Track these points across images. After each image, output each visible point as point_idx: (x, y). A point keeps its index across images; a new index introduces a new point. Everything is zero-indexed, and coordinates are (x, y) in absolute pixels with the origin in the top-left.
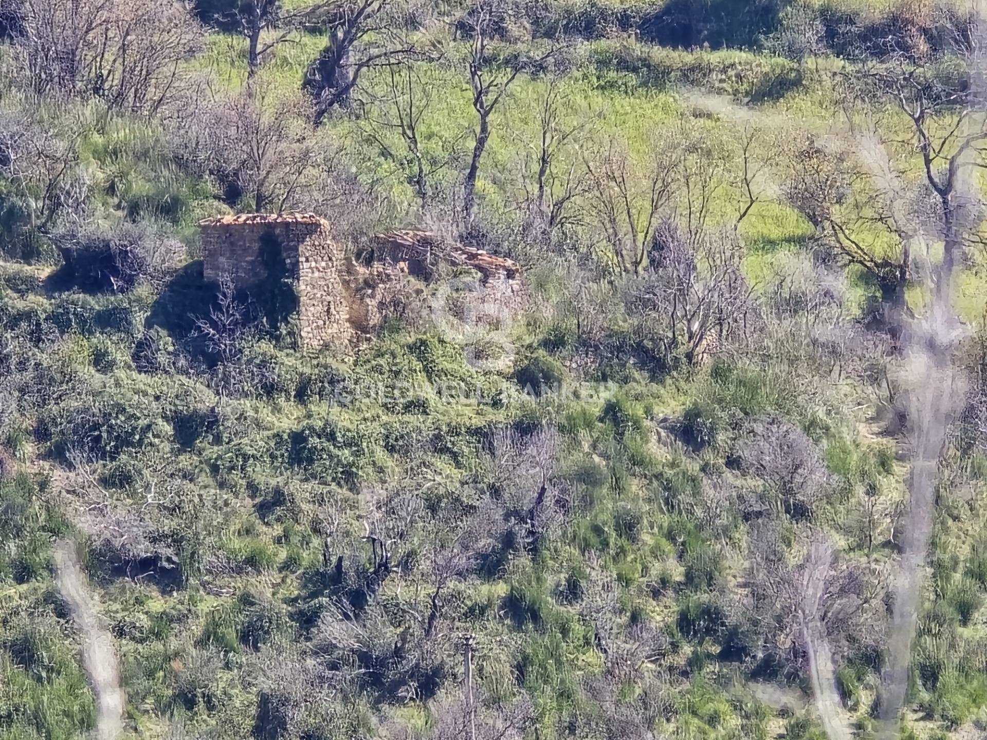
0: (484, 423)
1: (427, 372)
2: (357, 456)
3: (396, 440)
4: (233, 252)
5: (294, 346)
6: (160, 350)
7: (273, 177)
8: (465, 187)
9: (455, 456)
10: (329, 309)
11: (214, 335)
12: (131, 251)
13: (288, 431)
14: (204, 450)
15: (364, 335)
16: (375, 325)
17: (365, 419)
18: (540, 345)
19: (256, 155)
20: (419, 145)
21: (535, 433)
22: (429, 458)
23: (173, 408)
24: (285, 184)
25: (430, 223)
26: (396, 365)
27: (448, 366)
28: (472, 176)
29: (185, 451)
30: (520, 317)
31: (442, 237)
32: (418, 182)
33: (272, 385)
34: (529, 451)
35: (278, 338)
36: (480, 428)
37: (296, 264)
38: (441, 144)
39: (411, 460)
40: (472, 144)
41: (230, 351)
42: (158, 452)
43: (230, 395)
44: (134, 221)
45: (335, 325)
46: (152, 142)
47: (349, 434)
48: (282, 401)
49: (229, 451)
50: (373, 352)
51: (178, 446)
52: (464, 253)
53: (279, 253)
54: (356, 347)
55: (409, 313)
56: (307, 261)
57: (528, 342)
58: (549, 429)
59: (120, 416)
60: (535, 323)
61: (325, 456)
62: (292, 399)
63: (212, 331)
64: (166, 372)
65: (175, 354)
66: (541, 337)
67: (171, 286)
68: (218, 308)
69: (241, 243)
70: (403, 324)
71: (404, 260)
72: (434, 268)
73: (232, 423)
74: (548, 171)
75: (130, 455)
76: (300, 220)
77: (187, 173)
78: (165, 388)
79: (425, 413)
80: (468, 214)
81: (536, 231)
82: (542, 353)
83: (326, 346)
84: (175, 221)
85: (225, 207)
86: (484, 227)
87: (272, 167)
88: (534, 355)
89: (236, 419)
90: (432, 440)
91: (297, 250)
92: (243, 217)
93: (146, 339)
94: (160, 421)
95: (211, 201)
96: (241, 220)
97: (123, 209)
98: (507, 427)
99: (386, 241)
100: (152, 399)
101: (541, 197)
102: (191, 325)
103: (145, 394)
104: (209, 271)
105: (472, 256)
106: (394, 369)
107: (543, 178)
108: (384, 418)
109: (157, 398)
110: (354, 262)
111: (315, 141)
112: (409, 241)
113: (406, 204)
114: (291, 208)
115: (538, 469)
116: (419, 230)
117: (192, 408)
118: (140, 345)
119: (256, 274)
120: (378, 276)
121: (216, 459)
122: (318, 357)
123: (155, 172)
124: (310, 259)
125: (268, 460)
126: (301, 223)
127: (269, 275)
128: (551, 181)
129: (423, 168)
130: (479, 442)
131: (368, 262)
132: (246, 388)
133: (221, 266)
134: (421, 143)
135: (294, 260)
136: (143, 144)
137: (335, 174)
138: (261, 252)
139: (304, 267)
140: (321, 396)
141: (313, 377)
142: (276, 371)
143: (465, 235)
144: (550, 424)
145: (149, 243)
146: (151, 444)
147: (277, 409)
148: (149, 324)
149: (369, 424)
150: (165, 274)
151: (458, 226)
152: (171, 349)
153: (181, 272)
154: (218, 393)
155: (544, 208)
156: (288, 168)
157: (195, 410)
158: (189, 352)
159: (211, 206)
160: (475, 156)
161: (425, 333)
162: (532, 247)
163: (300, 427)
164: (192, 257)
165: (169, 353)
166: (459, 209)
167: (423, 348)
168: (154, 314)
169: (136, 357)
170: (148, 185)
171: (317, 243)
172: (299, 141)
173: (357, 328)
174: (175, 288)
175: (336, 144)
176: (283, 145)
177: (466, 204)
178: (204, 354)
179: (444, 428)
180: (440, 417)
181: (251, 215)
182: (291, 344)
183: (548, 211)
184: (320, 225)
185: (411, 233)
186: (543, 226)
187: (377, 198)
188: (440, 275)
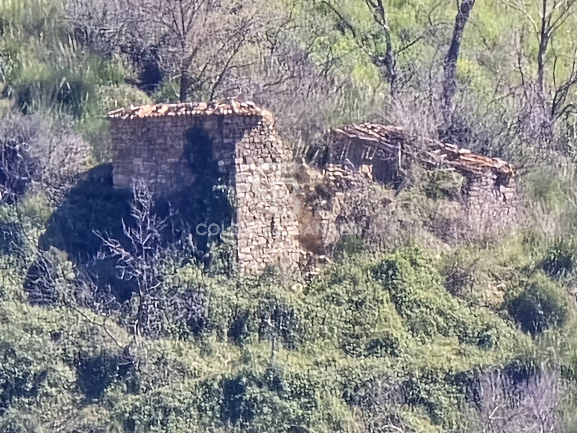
0: (467, 368)
1: (396, 303)
2: (307, 408)
3: (356, 389)
4: (151, 152)
5: (227, 271)
6: (57, 276)
7: (201, 56)
8: (445, 68)
9: (430, 408)
10: (273, 222)
11: (126, 258)
12: (20, 150)
13: (219, 377)
14: (116, 400)
15: (317, 257)
16: (331, 245)
17: (317, 364)
18: (538, 267)
19: (180, 28)
20: (386, 15)
21: (532, 379)
22: (398, 411)
23: (77, 350)
24: (217, 64)
25: (400, 113)
26: (357, 293)
27: (423, 295)
28: (453, 54)
29: (91, 403)
30: (514, 233)
31: (415, 131)
32: (385, 62)
33: (200, 321)
34: (525, 402)
35: (207, 262)
36: (463, 373)
37: (231, 167)
38: (413, 13)
39: (375, 415)
40: (452, 13)
41: (148, 277)
42: (56, 402)
43: (146, 333)
44: (25, 112)
45: (281, 244)
46: (47, 11)
47: (297, 383)
48: (212, 339)
49: (146, 403)
50: (329, 277)
51: (83, 396)
52: (443, 151)
53: (209, 153)
54: (305, 271)
55: (374, 229)
56: (245, 162)
57: (523, 264)
58: (550, 373)
59: (9, 359)
60: (533, 239)
61: (265, 410)
62: (226, 338)
63: (124, 253)
64: (67, 304)
65: (77, 282)
66: (540, 257)
67: (71, 195)
68: (133, 223)
69: (159, 141)
70: (366, 243)
71: (368, 162)
72: (406, 172)
73: (150, 369)
74: (549, 47)
75: (21, 407)
76: (237, 111)
77: (92, 52)
78: (64, 323)
79: (393, 354)
80: (448, 103)
81: (535, 124)
82: (540, 277)
83: (269, 271)
84: (77, 113)
85: (140, 94)
86: (468, 119)
87: (200, 43)
88: (531, 281)
89: (155, 364)
90: (402, 388)
91: (233, 148)
92: (165, 108)
93: (41, 262)
94: (60, 367)
95: (122, 86)
96: (162, 111)
97: (10, 97)
98: (496, 372)
99: (345, 138)
100: (48, 337)
101: (540, 79)
102: (97, 245)
103: (40, 331)
104: (120, 177)
105: (454, 156)
106: (355, 299)
107: (543, 56)
108: (342, 362)
109: (55, 336)
110: (304, 164)
111: (254, 10)
112: (375, 137)
113: (370, 89)
114: (225, 94)
115: (535, 425)
116: (387, 123)
117: (99, 349)
118: (34, 271)
119: (180, 180)
120: (335, 181)
121: (131, 414)
122: (259, 285)
123: (52, 49)
124: (249, 159)
125: (194, 413)
126: (238, 115)
127: (197, 179)
128: (553, 59)
129: (393, 45)
130: (461, 391)
131: (322, 164)
132: (165, 326)
133: (136, 169)
134: (389, 12)
135: (228, 163)
136: (36, 13)
137: (280, 51)
138: (187, 152)
139: (241, 169)
140: (261, 334)
141: (252, 310)
142: (206, 304)
143: (444, 129)
144: (551, 367)
145: (43, 141)
146: (47, 395)
147: (206, 351)
148: (44, 244)
149: (322, 369)
150: (63, 180)
151: (435, 117)
152: (72, 276)
153: (85, 178)
154: (132, 332)
155: (544, 94)
156: (221, 45)
157: (103, 352)
158: (94, 280)
159: (123, 93)
160: (457, 28)
161: (393, 252)
162: (529, 144)
163: (235, 374)
164: (98, 160)
165: (69, 281)
166: (435, 96)
167: (391, 272)
168: (50, 232)
169: (28, 286)
170: (42, 67)
171: (256, 140)
172: (234, 10)
173: (308, 248)
174: (77, 198)
175: (281, 14)
176: (214, 16)
177: (445, 90)
178: (113, 281)
179: (417, 373)
180: (412, 360)
181: (174, 105)
182: (224, 268)
183: (549, 96)
184: (261, 117)
185: (378, 127)
186: (542, 116)
187: (333, 82)
188: (412, 181)
